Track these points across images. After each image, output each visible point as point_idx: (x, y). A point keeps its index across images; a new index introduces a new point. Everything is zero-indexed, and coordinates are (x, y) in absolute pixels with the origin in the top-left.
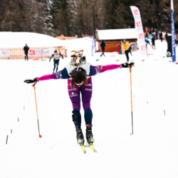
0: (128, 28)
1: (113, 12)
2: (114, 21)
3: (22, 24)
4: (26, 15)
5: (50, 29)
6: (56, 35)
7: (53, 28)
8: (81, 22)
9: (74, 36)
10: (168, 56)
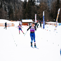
0: (29, 19)
1: (25, 15)
2: (25, 17)
3: (1, 17)
4: (2, 15)
5: (8, 18)
6: (10, 20)
7: (9, 18)
8: (16, 17)
9: (15, 21)
10: (40, 27)
